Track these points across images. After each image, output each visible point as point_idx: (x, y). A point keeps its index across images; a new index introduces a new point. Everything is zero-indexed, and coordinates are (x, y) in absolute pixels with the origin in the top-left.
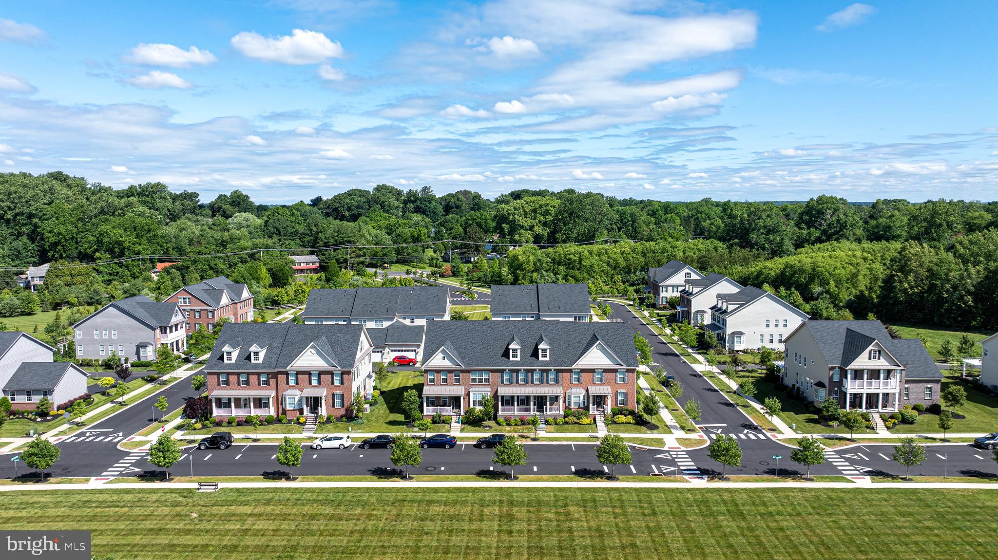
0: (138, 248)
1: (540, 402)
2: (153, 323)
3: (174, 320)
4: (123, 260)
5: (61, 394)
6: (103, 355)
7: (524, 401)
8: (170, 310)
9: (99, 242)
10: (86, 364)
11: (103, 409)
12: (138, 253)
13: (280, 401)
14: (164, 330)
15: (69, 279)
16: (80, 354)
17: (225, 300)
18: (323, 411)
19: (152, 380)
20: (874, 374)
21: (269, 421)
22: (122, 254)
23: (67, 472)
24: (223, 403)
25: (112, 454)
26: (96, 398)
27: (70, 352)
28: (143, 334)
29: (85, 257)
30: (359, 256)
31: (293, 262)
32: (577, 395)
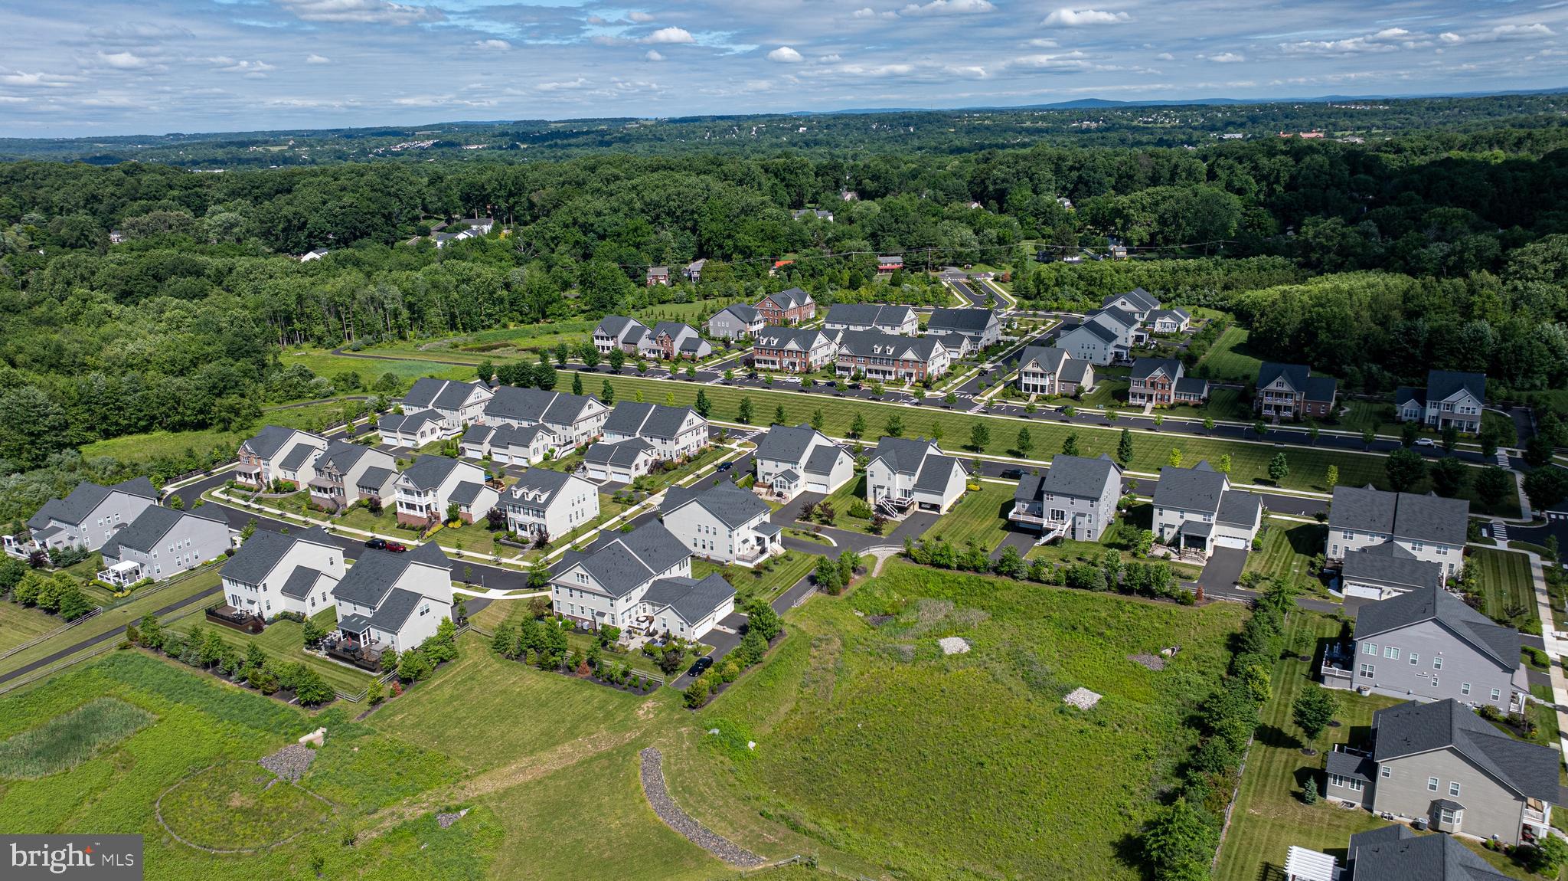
0: (762, 250)
1: (884, 373)
2: (745, 319)
3: (756, 318)
4: (752, 260)
5: (700, 353)
6: (722, 335)
7: (877, 372)
8: (754, 312)
9: (736, 247)
10: (714, 339)
11: (717, 361)
12: (761, 255)
13: (781, 363)
14: (751, 323)
15: (714, 274)
16: (712, 334)
17: (793, 304)
18: (797, 369)
19: (741, 350)
20: (1035, 375)
21: (776, 371)
22: (750, 256)
23: (699, 380)
24: (759, 361)
25: (716, 376)
26: (715, 356)
27: (707, 332)
28: (741, 325)
29: (727, 258)
30: (940, 258)
31: (879, 263)
32: (902, 372)
